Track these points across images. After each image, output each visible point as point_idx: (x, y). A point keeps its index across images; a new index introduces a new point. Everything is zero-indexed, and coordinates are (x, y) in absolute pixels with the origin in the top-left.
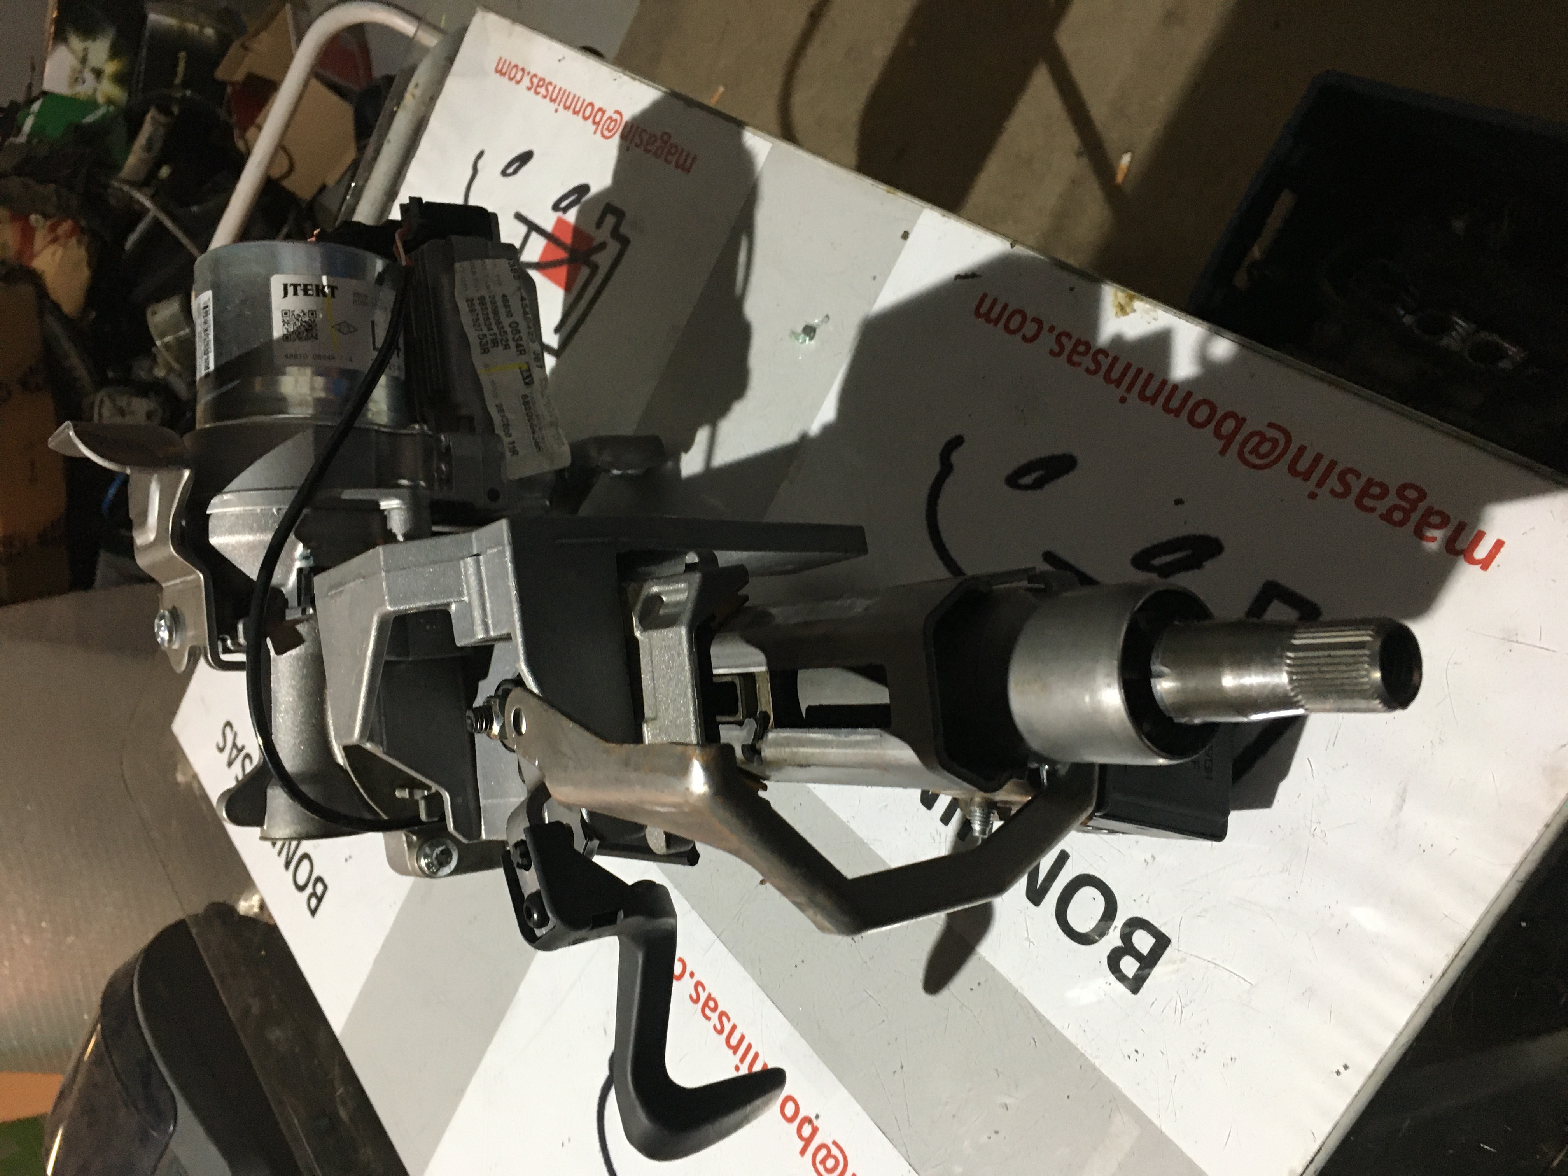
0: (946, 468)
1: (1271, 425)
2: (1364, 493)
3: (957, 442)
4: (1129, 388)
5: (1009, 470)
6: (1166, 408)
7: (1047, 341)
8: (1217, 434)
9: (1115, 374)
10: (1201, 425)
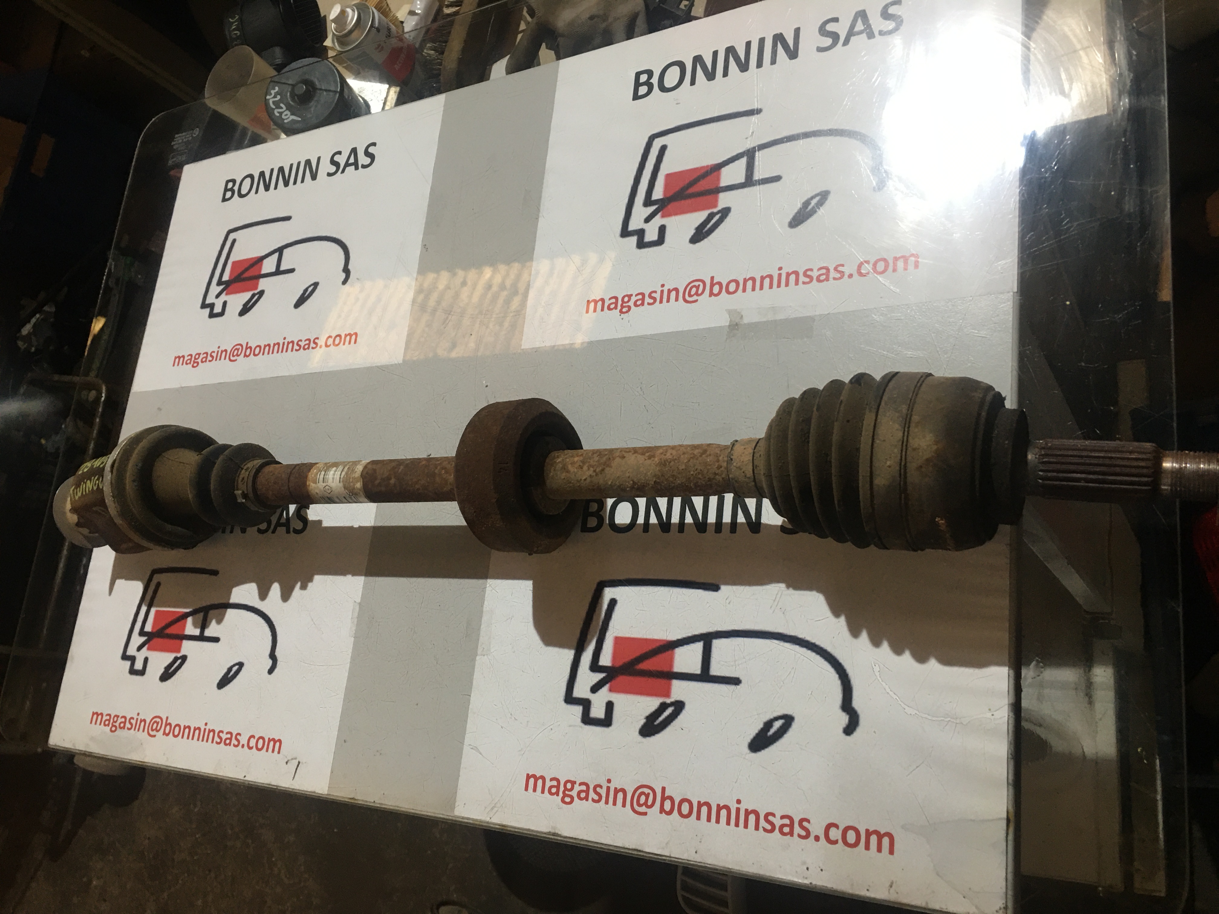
0: (273, 656)
1: (154, 736)
2: (125, 723)
3: (271, 671)
4: (205, 729)
5: (243, 669)
6: (189, 727)
7: (243, 740)
8: (170, 724)
9: (211, 734)
10: (176, 725)
